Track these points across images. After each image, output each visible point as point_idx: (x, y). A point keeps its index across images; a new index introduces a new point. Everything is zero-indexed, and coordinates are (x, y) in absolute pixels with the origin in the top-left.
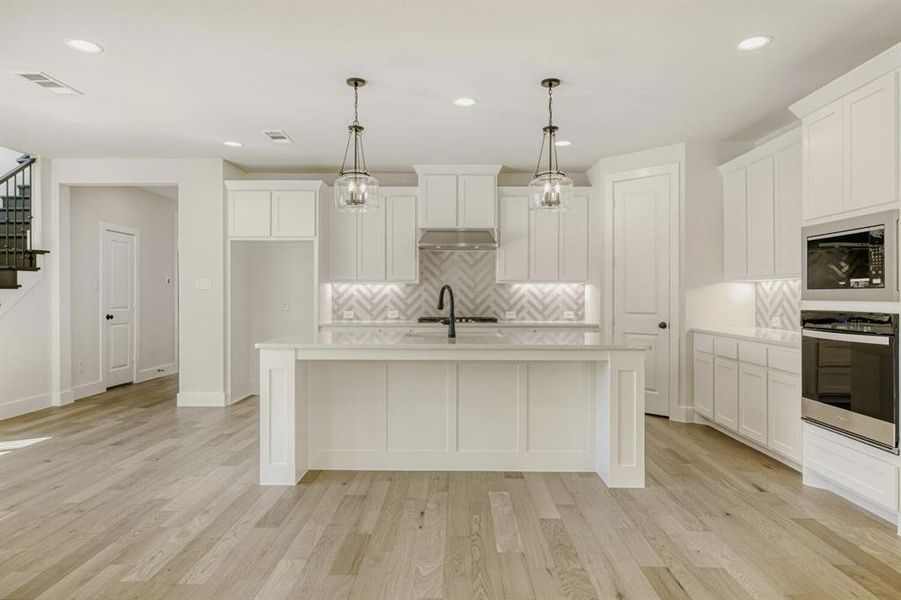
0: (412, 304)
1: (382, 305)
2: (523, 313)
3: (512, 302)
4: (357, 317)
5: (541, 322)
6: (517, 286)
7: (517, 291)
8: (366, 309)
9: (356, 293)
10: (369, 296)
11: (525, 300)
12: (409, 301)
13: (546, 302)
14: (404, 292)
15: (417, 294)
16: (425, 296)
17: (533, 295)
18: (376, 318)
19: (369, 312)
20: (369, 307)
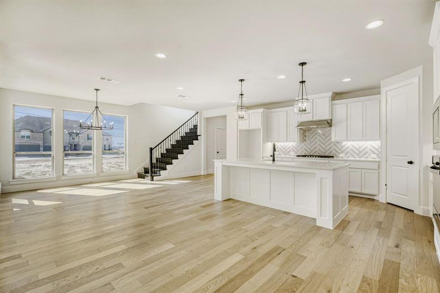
0: (299, 150)
1: (289, 150)
2: (349, 155)
3: (343, 149)
4: (280, 154)
5: (358, 159)
6: (344, 143)
7: (345, 145)
8: (283, 151)
9: (280, 146)
10: (284, 147)
11: (349, 149)
12: (298, 149)
13: (360, 150)
14: (297, 146)
15: (301, 146)
16: (305, 147)
17: (354, 146)
18: (286, 155)
19: (284, 153)
20: (284, 151)
